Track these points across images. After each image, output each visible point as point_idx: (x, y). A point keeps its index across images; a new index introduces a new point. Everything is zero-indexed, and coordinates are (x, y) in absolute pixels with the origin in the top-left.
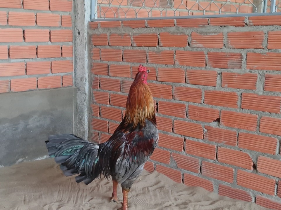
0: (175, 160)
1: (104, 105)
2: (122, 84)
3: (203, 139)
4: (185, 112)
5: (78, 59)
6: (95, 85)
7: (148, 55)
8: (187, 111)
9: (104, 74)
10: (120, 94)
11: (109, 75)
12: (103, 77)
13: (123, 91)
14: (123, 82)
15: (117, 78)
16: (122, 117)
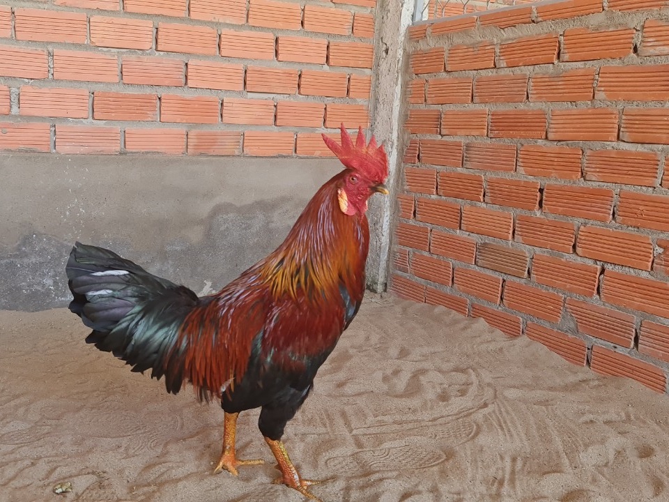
0: (573, 315)
1: (424, 196)
2: (467, 150)
3: (649, 270)
4: (609, 207)
5: (381, 103)
6: (409, 155)
7: (532, 84)
8: (615, 206)
9: (430, 132)
10: (461, 172)
11: (440, 134)
12: (428, 137)
13: (468, 165)
14: (468, 147)
15: (457, 139)
16: (461, 219)
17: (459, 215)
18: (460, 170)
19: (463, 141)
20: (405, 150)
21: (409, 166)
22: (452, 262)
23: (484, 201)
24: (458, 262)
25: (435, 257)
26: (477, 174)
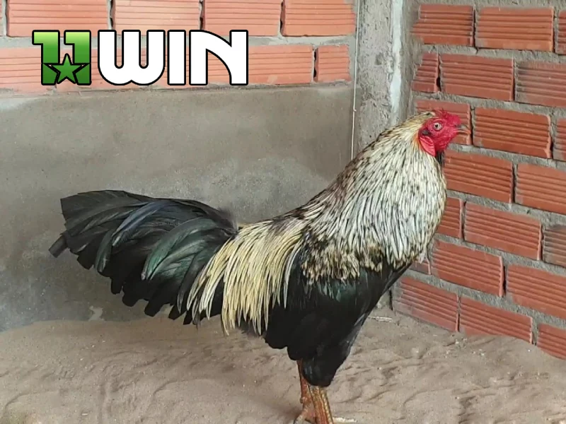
2: (520, 73)
6: (422, 79)
9: (458, 42)
10: (511, 108)
11: (474, 45)
12: (454, 50)
13: (523, 97)
14: (523, 68)
15: (503, 55)
16: (514, 185)
17: (511, 179)
18: (509, 105)
19: (514, 58)
20: (415, 70)
21: (423, 97)
22: (501, 256)
23: (552, 156)
24: (512, 256)
25: (473, 247)
26: (539, 113)
